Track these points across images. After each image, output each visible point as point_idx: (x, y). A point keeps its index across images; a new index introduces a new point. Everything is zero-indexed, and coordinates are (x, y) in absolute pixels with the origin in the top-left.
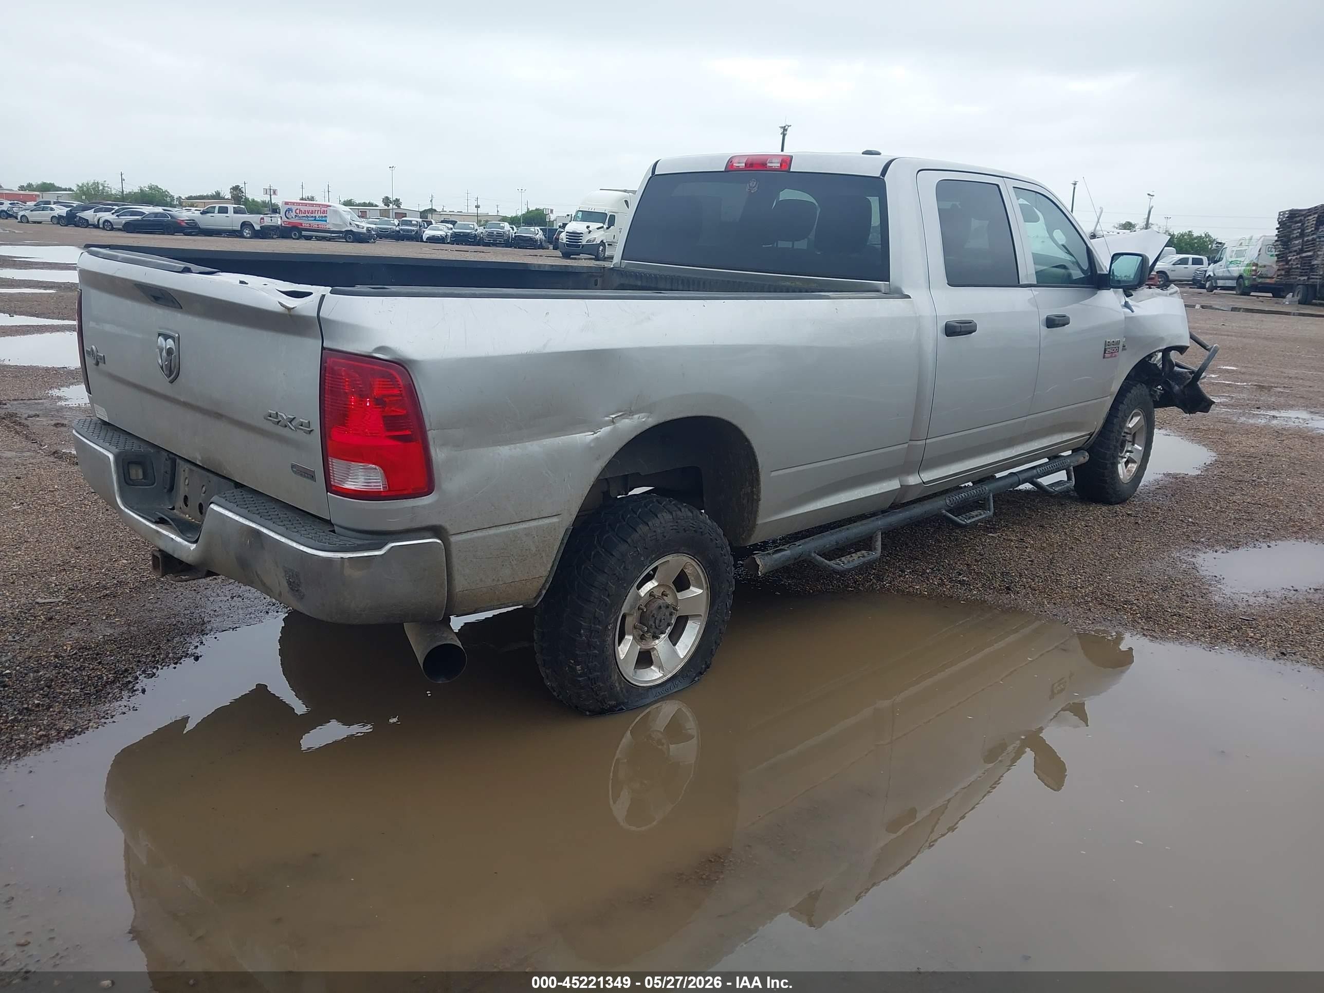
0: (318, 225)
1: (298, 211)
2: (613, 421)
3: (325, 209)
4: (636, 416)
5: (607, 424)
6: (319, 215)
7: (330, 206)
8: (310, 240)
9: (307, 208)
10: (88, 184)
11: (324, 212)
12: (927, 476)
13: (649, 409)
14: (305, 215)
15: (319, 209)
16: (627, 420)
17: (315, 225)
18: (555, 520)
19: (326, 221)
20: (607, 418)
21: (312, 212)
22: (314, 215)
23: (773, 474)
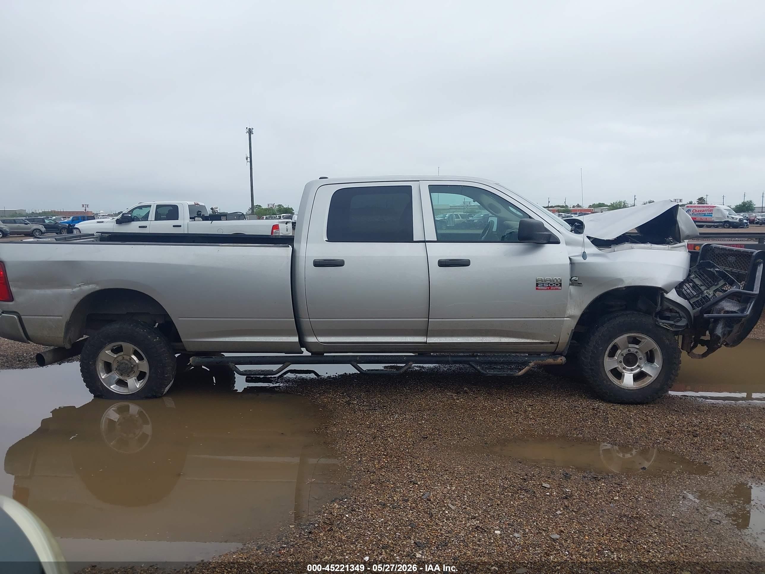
0: (706, 218)
1: (694, 211)
2: (80, 286)
3: (712, 209)
4: (91, 285)
5: (78, 287)
6: (708, 212)
7: (715, 207)
8: (702, 227)
9: (700, 209)
10: (616, 202)
11: (711, 210)
12: (322, 339)
13: (96, 283)
14: (699, 213)
15: (708, 209)
16: (86, 286)
17: (704, 218)
18: (60, 317)
19: (712, 216)
20: (77, 285)
21: (703, 211)
22: (704, 213)
23: (180, 319)
